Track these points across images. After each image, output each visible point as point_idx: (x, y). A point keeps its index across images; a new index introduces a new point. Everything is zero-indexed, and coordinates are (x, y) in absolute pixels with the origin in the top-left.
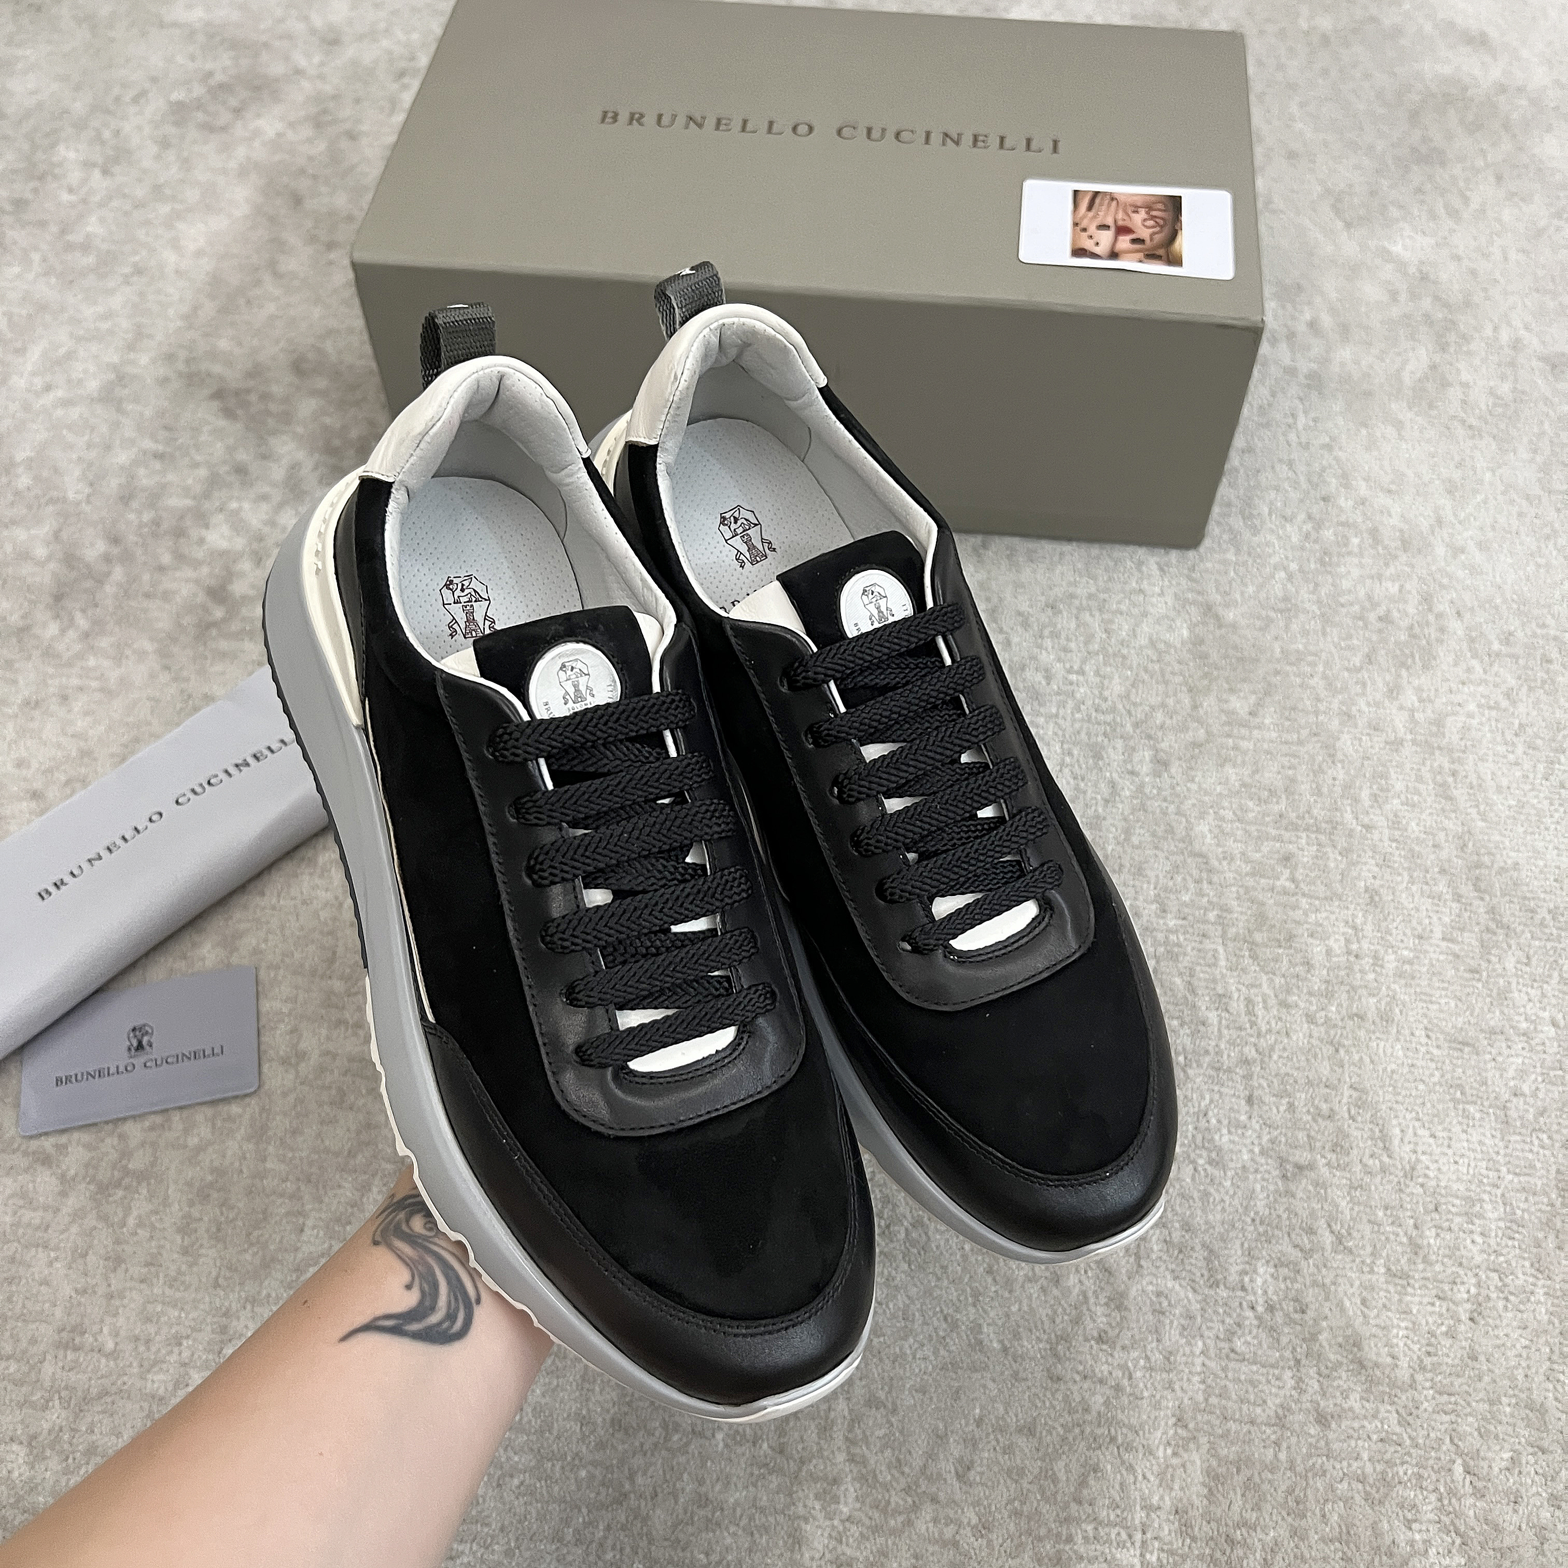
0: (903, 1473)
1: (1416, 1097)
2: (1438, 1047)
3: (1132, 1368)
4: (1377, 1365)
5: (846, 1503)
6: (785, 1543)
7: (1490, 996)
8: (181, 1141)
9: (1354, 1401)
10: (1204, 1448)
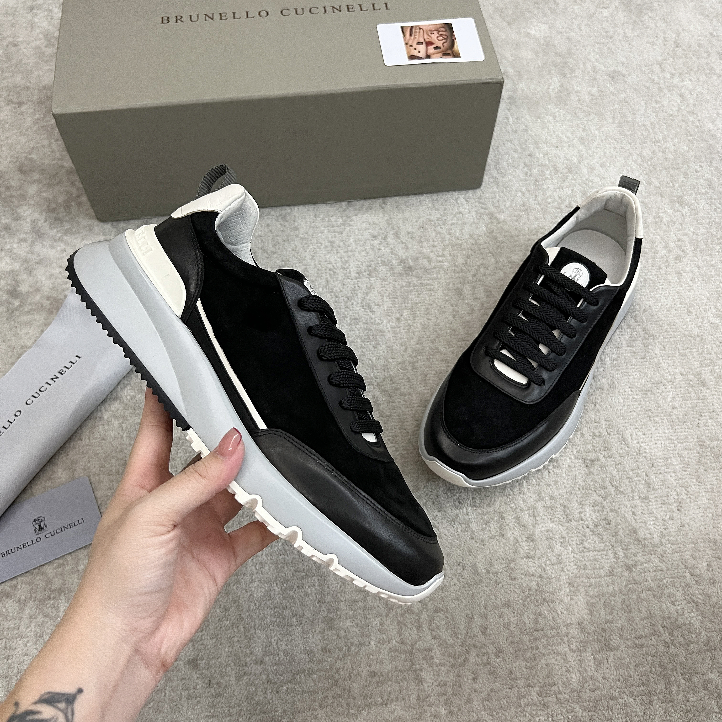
1: (633, 419)
2: (637, 395)
3: (544, 566)
4: (645, 539)
5: (437, 658)
6: (415, 683)
7: (653, 367)
8: (75, 569)
9: (640, 558)
10: (583, 593)
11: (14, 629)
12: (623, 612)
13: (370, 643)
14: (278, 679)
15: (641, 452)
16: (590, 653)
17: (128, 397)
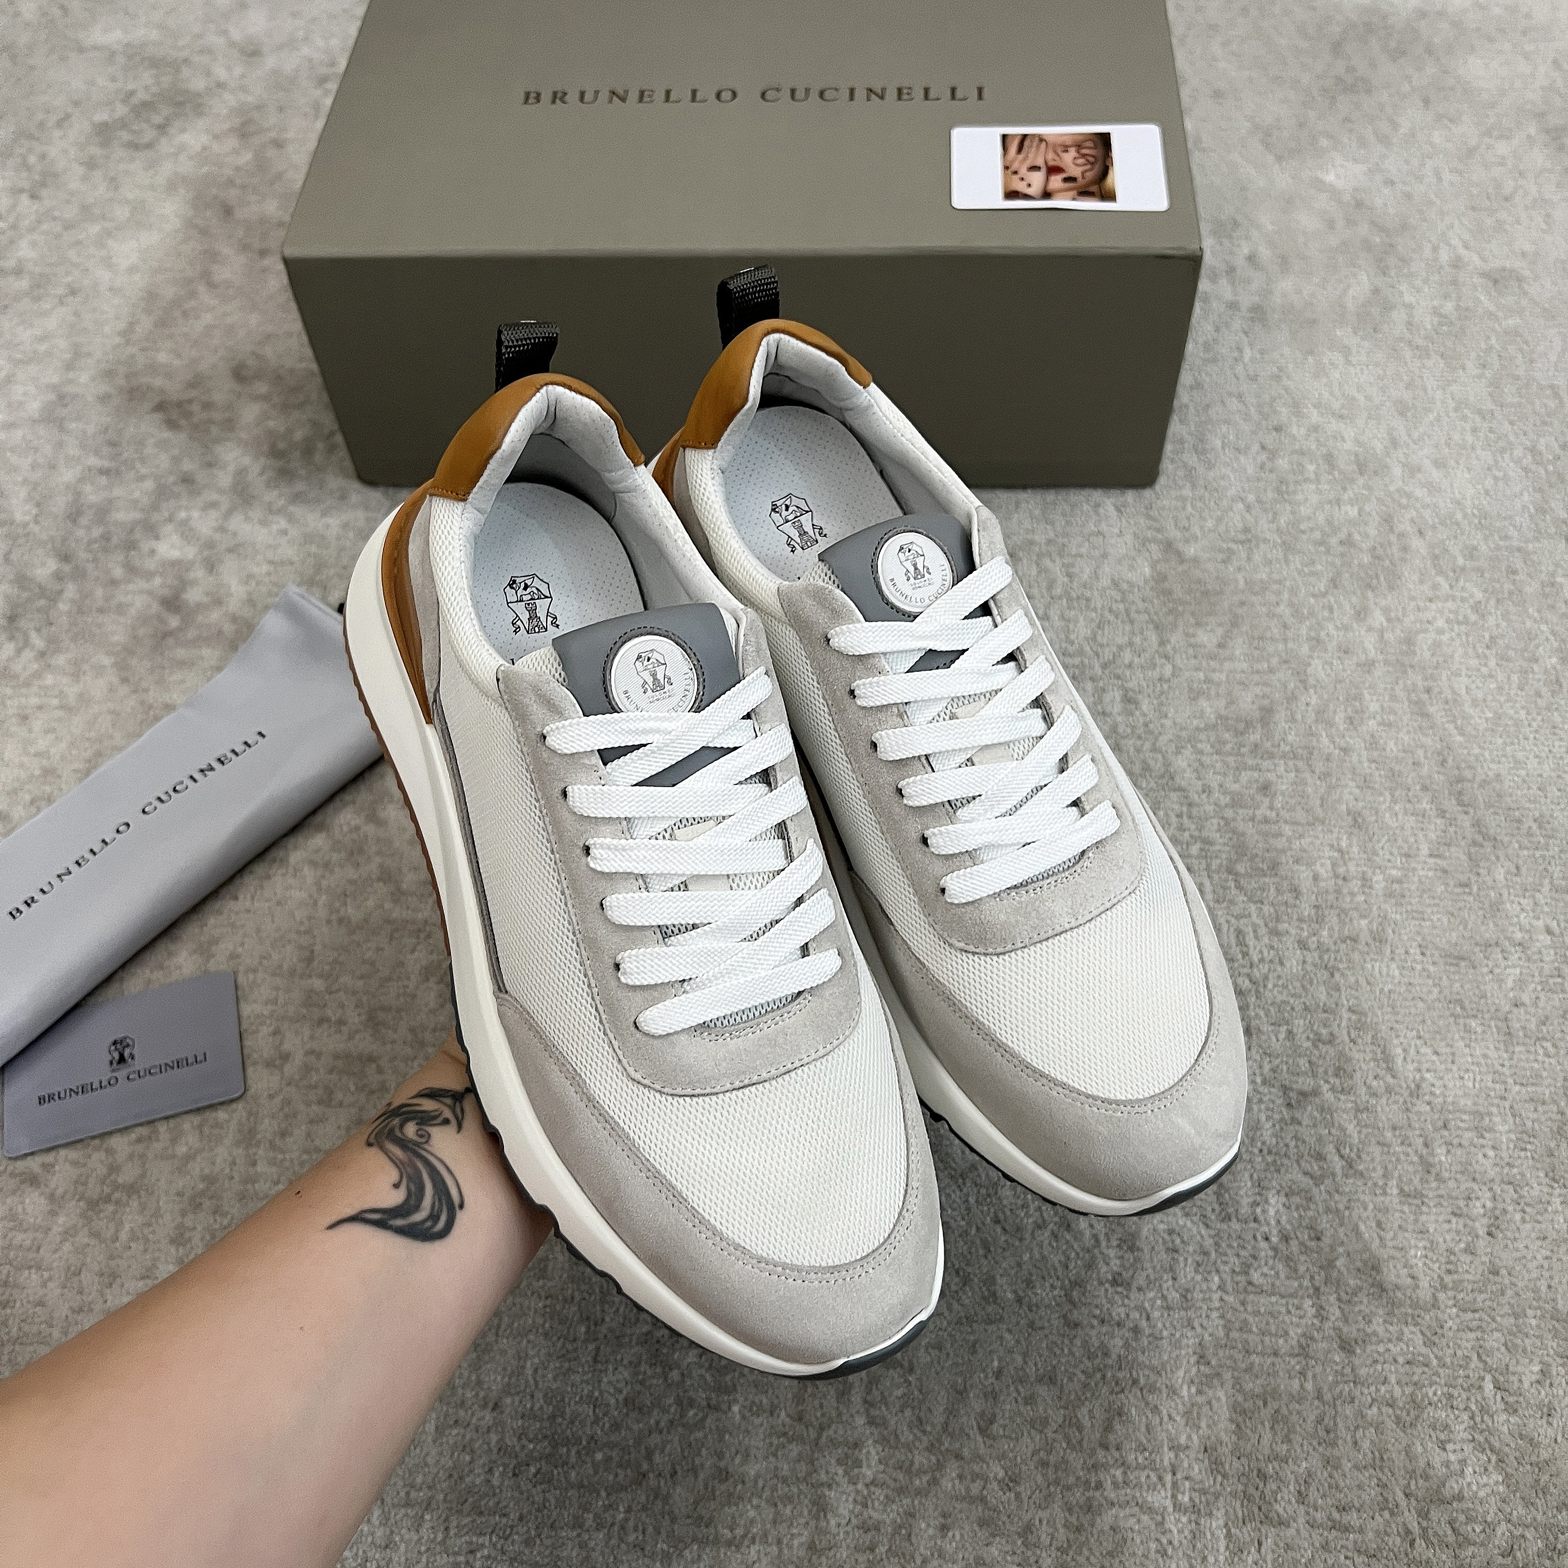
0: (924, 1432)
1: (1416, 1015)
2: (1434, 963)
3: (1149, 1308)
4: (1397, 1287)
5: (869, 1466)
6: (810, 1511)
7: (1482, 909)
8: (170, 1151)
9: (1377, 1325)
10: (1229, 1385)
11: (30, 1248)
12: (1315, 1443)
14: (523, 1447)
15: (1421, 1091)
16: (1221, 1522)
17: (345, 829)
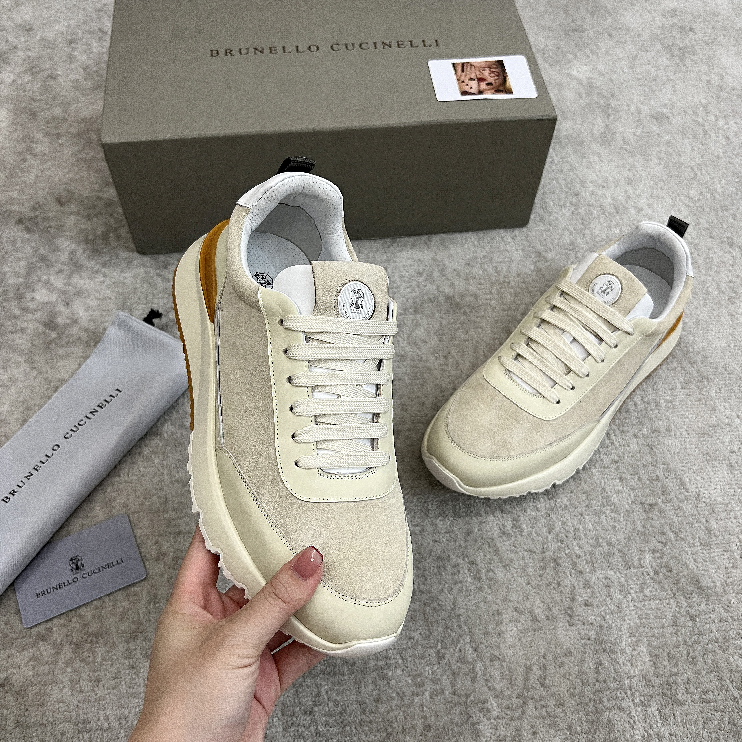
0: (515, 689)
1: (690, 463)
2: (694, 438)
3: (604, 615)
4: (708, 588)
5: (494, 710)
7: (709, 410)
8: (114, 611)
9: (703, 606)
10: (646, 644)
11: (49, 674)
12: (688, 665)
13: (424, 694)
14: (328, 730)
15: (700, 497)
16: (656, 708)
17: (169, 433)
